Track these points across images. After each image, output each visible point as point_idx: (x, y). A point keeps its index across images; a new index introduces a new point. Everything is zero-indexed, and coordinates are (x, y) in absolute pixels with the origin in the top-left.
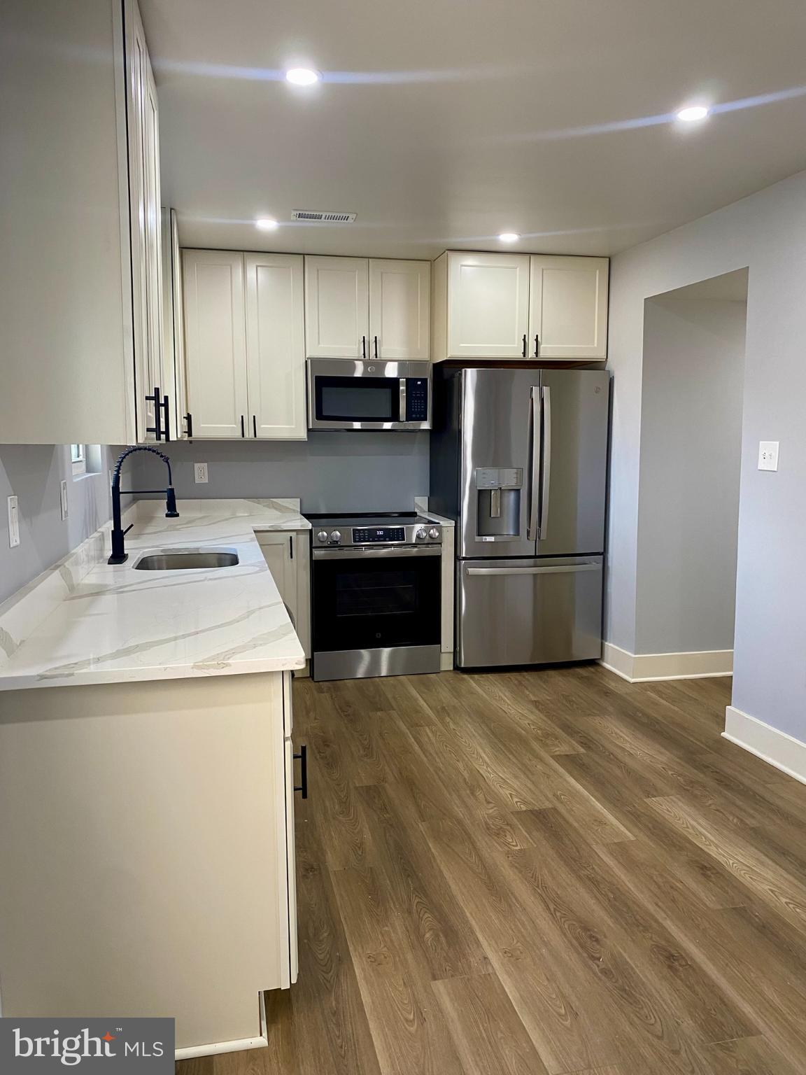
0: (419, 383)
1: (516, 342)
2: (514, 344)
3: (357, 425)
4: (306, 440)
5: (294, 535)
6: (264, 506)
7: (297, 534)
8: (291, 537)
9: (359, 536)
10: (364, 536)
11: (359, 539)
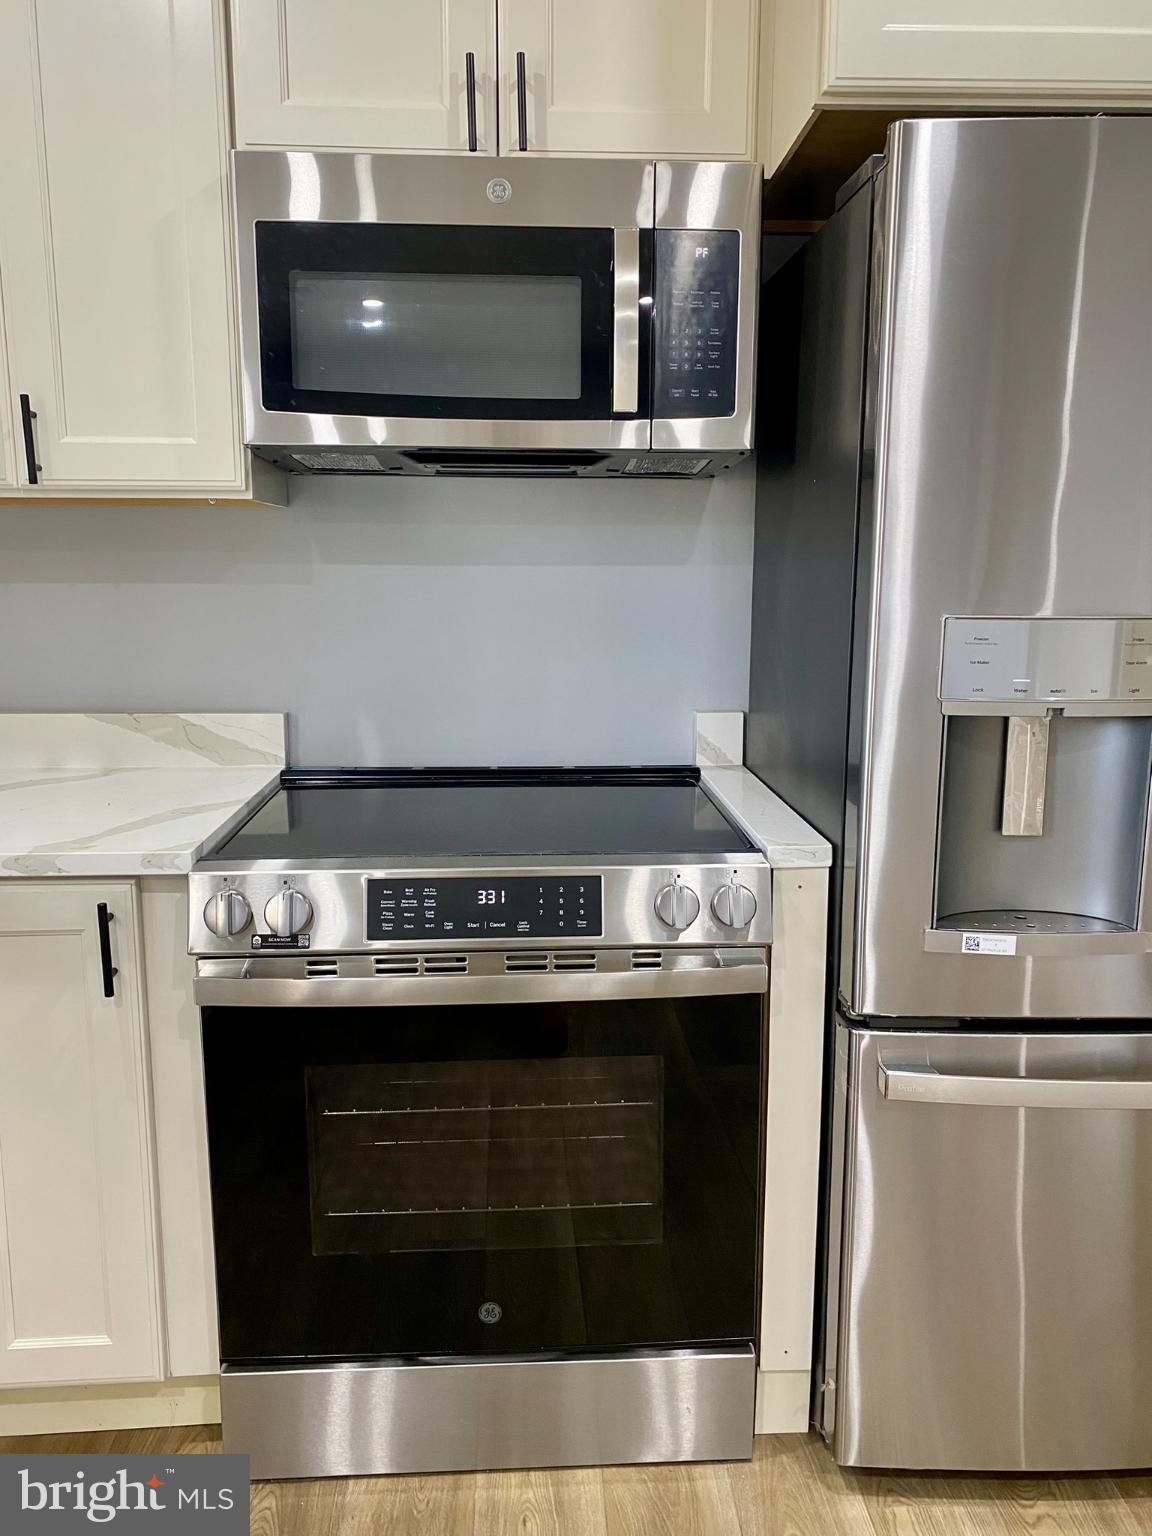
4: (249, 496)
5: (119, 899)
6: (157, 739)
7: (140, 890)
8: (102, 908)
9: (398, 911)
10: (420, 910)
11: (399, 921)
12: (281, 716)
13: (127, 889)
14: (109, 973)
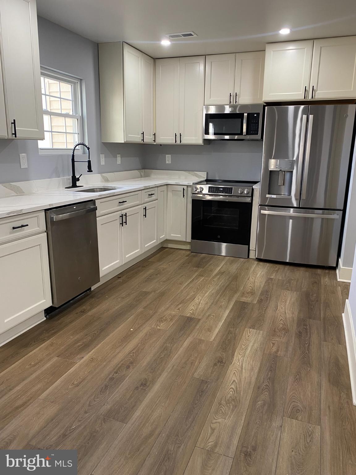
0: (255, 115)
1: (302, 91)
2: (300, 92)
3: (227, 137)
4: (203, 144)
5: (185, 187)
6: (192, 175)
7: (187, 187)
8: (183, 188)
9: (211, 190)
10: (214, 190)
11: (211, 191)
12: (206, 172)
13: (186, 187)
14: (184, 195)
